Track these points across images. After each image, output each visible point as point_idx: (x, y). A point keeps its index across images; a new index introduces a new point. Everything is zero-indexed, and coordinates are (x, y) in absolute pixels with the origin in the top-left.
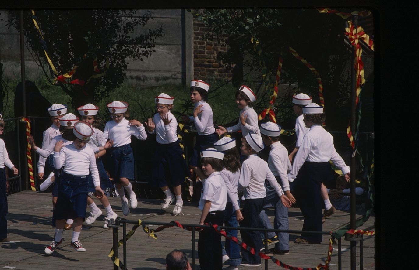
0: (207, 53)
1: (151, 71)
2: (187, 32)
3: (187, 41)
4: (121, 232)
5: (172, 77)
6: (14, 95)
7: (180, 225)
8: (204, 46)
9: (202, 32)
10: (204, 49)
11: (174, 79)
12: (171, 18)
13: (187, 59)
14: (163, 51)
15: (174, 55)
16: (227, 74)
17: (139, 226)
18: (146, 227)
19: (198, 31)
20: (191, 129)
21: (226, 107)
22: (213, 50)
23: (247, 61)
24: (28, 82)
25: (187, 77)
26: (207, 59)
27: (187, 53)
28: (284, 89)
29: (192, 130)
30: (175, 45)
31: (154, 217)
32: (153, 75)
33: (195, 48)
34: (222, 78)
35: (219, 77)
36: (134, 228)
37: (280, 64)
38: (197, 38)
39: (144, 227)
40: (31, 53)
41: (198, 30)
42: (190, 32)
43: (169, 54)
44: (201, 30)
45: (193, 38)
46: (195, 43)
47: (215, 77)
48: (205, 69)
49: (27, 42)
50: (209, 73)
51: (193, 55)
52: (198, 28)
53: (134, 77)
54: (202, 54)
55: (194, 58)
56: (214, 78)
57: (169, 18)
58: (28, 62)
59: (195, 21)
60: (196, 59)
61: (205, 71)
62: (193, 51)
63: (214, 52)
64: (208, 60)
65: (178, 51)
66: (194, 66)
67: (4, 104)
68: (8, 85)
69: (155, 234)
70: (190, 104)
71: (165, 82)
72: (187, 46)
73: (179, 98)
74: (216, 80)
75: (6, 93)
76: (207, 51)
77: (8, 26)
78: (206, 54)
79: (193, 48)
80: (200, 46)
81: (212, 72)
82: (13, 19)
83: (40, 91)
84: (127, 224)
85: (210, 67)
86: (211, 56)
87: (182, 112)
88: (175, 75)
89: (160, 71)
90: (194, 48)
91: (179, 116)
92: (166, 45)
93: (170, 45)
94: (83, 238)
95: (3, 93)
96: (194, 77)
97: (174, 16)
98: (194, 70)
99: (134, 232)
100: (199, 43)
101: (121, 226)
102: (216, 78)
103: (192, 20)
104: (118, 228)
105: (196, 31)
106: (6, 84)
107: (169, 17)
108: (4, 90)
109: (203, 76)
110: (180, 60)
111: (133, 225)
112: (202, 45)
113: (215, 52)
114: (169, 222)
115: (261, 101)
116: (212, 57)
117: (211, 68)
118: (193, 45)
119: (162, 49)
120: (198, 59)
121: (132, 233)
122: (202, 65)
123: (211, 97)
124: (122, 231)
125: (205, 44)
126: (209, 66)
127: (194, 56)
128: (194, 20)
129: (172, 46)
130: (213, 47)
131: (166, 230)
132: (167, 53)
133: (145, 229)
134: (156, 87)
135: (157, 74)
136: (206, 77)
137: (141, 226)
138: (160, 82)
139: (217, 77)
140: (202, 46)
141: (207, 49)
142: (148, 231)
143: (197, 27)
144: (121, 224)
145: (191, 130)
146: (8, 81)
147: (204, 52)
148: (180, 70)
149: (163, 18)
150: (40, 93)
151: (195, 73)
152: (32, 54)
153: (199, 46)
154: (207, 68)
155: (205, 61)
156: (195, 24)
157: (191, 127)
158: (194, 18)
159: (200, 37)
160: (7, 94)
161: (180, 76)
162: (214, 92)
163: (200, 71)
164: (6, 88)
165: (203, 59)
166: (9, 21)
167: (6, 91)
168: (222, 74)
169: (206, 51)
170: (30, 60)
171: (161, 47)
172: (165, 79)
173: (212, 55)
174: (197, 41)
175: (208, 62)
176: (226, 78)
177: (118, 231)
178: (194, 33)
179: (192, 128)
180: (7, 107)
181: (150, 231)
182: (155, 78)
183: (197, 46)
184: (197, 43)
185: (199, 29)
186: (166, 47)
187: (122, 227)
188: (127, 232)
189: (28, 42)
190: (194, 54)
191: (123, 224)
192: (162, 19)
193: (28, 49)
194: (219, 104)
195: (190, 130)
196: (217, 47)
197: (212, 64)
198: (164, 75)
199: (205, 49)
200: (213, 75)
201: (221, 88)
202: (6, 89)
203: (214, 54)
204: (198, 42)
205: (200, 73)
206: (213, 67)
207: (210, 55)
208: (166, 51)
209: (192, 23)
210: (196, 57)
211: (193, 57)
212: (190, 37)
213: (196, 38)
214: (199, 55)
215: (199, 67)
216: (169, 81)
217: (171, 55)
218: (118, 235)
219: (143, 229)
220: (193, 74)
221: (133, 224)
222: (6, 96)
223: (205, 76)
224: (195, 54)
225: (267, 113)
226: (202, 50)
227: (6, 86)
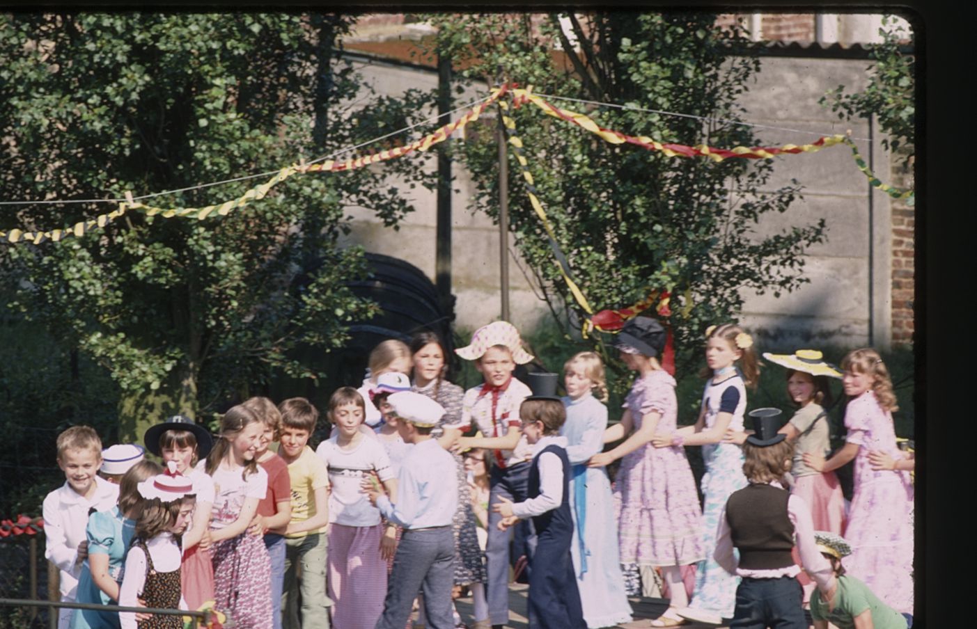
1: (792, 316)
2: (876, 229)
3: (876, 250)
5: (840, 330)
11: (846, 334)
12: (839, 196)
13: (876, 289)
14: (820, 271)
15: (847, 282)
19: (903, 227)
25: (875, 332)
27: (877, 276)
30: (847, 256)
32: (798, 326)
33: (897, 265)
38: (900, 243)
40: (524, 271)
41: (903, 224)
42: (885, 229)
43: (835, 278)
44: (908, 224)
45: (890, 243)
46: (895, 253)
49: (515, 246)
51: (890, 281)
52: (902, 220)
55: (893, 288)
57: (834, 195)
58: (516, 292)
59: (895, 205)
60: (897, 291)
62: (889, 272)
65: (856, 272)
66: (893, 307)
71: (824, 344)
72: (875, 259)
77: (471, 210)
79: (890, 264)
80: (906, 262)
82: (483, 195)
88: (847, 326)
89: (814, 317)
90: (894, 265)
92: (829, 256)
93: (837, 256)
96: (893, 332)
97: (848, 193)
98: (893, 315)
100: (905, 254)
103: (889, 203)
105: (897, 227)
107: (837, 193)
110: (859, 291)
112: (910, 259)
118: (890, 259)
119: (819, 267)
120: (903, 291)
127: (892, 283)
128: (892, 203)
129: (841, 261)
132: (831, 276)
135: (808, 325)
138: (814, 343)
140: (910, 262)
143: (900, 217)
149: (822, 195)
151: (893, 322)
152: (525, 274)
153: (903, 260)
156: (895, 211)
158: (893, 197)
159: (906, 240)
161: (862, 329)
163: (906, 318)
166: (474, 198)
170: (521, 289)
171: (816, 262)
172: (827, 335)
174: (900, 248)
178: (894, 231)
183: (900, 262)
184: (900, 254)
185: (905, 221)
186: (827, 262)
189: (518, 248)
190: (893, 277)
192: (819, 199)
193: (517, 262)
198: (823, 326)
204: (902, 251)
205: (905, 322)
208: (828, 271)
209: (889, 208)
210: (896, 285)
211: (890, 286)
212: (883, 241)
213: (898, 243)
214: (903, 280)
215: (904, 310)
216: (834, 341)
217: (838, 280)
220: (890, 323)
224: (896, 278)
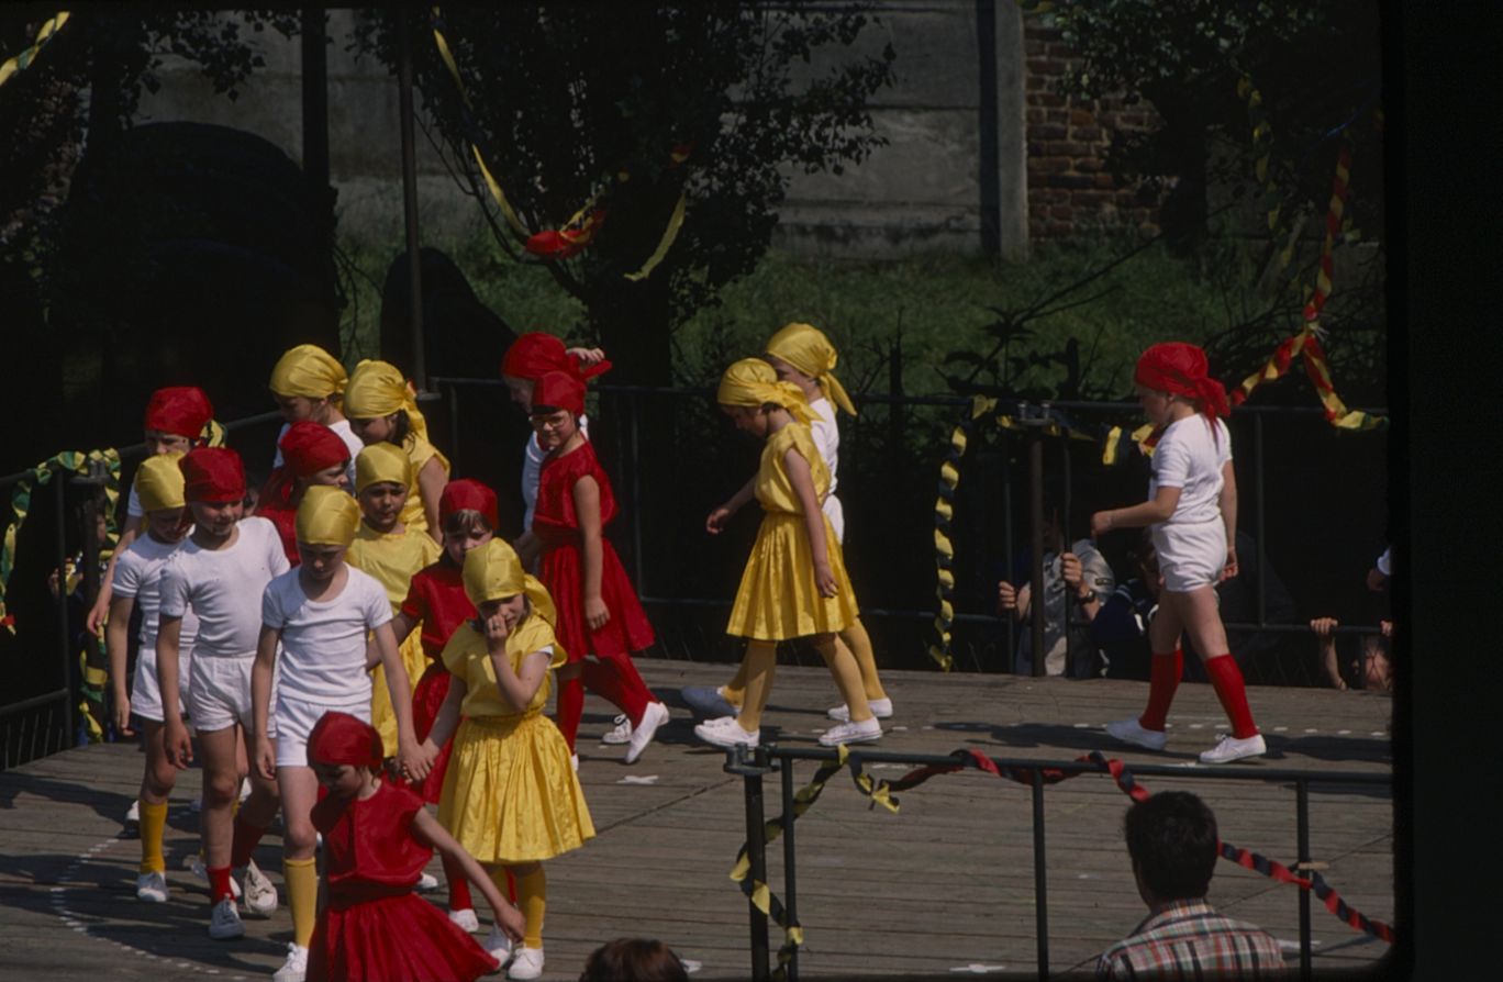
0: (1075, 136)
1: (871, 205)
2: (1001, 62)
3: (1002, 95)
4: (773, 791)
5: (947, 224)
6: (378, 301)
7: (987, 764)
8: (1063, 109)
9: (1056, 60)
10: (1064, 122)
11: (958, 231)
12: (941, 11)
13: (1003, 158)
14: (914, 130)
15: (955, 147)
16: (1148, 211)
17: (839, 767)
18: (864, 774)
19: (1043, 58)
20: (1023, 413)
21: (1147, 329)
22: (1096, 126)
23: (1223, 161)
24: (430, 253)
25: (1003, 226)
26: (1075, 157)
27: (1003, 139)
28: (1360, 264)
29: (1027, 417)
30: (957, 108)
31: (891, 734)
32: (878, 218)
33: (1034, 118)
34: (1130, 225)
35: (1118, 223)
36: (821, 777)
37: (1342, 173)
38: (1038, 83)
39: (856, 773)
40: (439, 146)
41: (1043, 53)
42: (1014, 61)
43: (936, 141)
44: (1051, 53)
45: (1023, 84)
46: (1031, 100)
47: (1104, 222)
48: (1069, 194)
49: (424, 108)
50: (1083, 209)
51: (1025, 145)
52: (1042, 47)
53: (809, 229)
54: (1058, 142)
55: (1029, 157)
56: (1102, 226)
57: (934, 10)
58: (430, 179)
59: (1030, 22)
60: (1034, 159)
61: (1067, 203)
62: (1024, 129)
63: (1100, 132)
64: (1078, 161)
65: (967, 131)
66: (1030, 186)
67: (342, 333)
68: (357, 265)
69: (895, 794)
70: (1013, 323)
71: (921, 245)
72: (1002, 111)
73: (974, 302)
74: (1109, 233)
75: (350, 296)
76: (1075, 128)
77: (354, 52)
78: (1070, 140)
79: (1024, 117)
80: (1049, 113)
81: (1096, 203)
82: (370, 29)
83: (473, 284)
84: (794, 761)
85: (1088, 188)
86: (1089, 148)
87: (986, 352)
88: (959, 219)
89: (904, 204)
90: (1029, 119)
91: (976, 366)
92: (927, 108)
93: (940, 108)
94: (637, 814)
95: (338, 293)
96: (1030, 224)
97: (954, 5)
98: (1030, 199)
99: (820, 791)
100: (1048, 101)
101: (775, 769)
102: (1109, 225)
103: (1020, 18)
104: (764, 777)
105: (1034, 58)
106: (348, 261)
107: (938, 6)
108: (343, 284)
109: (1060, 219)
110: (973, 161)
111: (818, 765)
112: (1055, 109)
113: (1104, 132)
114: (947, 753)
115: (1276, 307)
116: (1093, 151)
117: (1091, 192)
118: (1024, 108)
119: (911, 126)
120: (1045, 159)
121: (812, 794)
122: (1057, 181)
123: (1091, 296)
124: (779, 788)
125: (1068, 105)
126: (1084, 184)
127: (1029, 148)
128: (1026, 18)
129: (947, 115)
130: (1096, 114)
131: (937, 783)
132: (929, 138)
133: (862, 782)
134: (891, 265)
135: (894, 217)
136: (1072, 225)
137: (846, 769)
138: (905, 245)
139: (1113, 222)
140: (1056, 114)
141: (1073, 123)
142: (872, 786)
143: (1038, 42)
144: (776, 762)
145: (1023, 419)
146: (357, 251)
147: (1063, 135)
148: (974, 199)
149: (914, 11)
150: (470, 289)
151: (1031, 210)
152: (440, 152)
153: (1044, 110)
154: (1076, 191)
155: (1067, 166)
156: (1029, 33)
157: (1023, 406)
158: (1026, 12)
159: (1047, 78)
160: (356, 300)
161: (974, 221)
162: (1101, 277)
163: (1050, 202)
164: (349, 273)
165: (1060, 159)
166: (357, 33)
167: (350, 287)
168: (1130, 211)
169: (1072, 129)
170: (433, 172)
171: (908, 118)
172: (926, 232)
173: (1092, 144)
174: (1038, 92)
175: (1077, 168)
176: (1145, 225)
177: (765, 786)
178: (1029, 64)
179: (1028, 410)
180: (354, 344)
181: (876, 787)
182: (887, 228)
183: (1038, 113)
184: (1040, 101)
185: (1047, 48)
186: (924, 117)
187: (779, 775)
188: (796, 790)
189: (428, 110)
190: (1028, 139)
191: (783, 762)
192: (910, 16)
193: (428, 135)
194: (1120, 322)
195: (1019, 416)
196: (1111, 112)
197: (1091, 176)
198: (919, 218)
199: (1069, 121)
200: (1098, 215)
201: (1128, 261)
202: (349, 278)
203: (1101, 139)
204: (1042, 96)
205: (1049, 208)
206: (1095, 185)
207: (1085, 143)
208: (925, 132)
209: (1021, 26)
210: (1034, 151)
211: (1025, 153)
212: (1012, 80)
213: (1034, 83)
214: (1045, 143)
215: (1047, 189)
216: (936, 241)
217: (944, 145)
218: (765, 801)
219: (851, 779)
220: (1026, 212)
221: (815, 762)
222: (352, 304)
223: (1069, 219)
224: (1033, 141)
225: (1294, 353)
226: (1058, 125)
227: (350, 267)
